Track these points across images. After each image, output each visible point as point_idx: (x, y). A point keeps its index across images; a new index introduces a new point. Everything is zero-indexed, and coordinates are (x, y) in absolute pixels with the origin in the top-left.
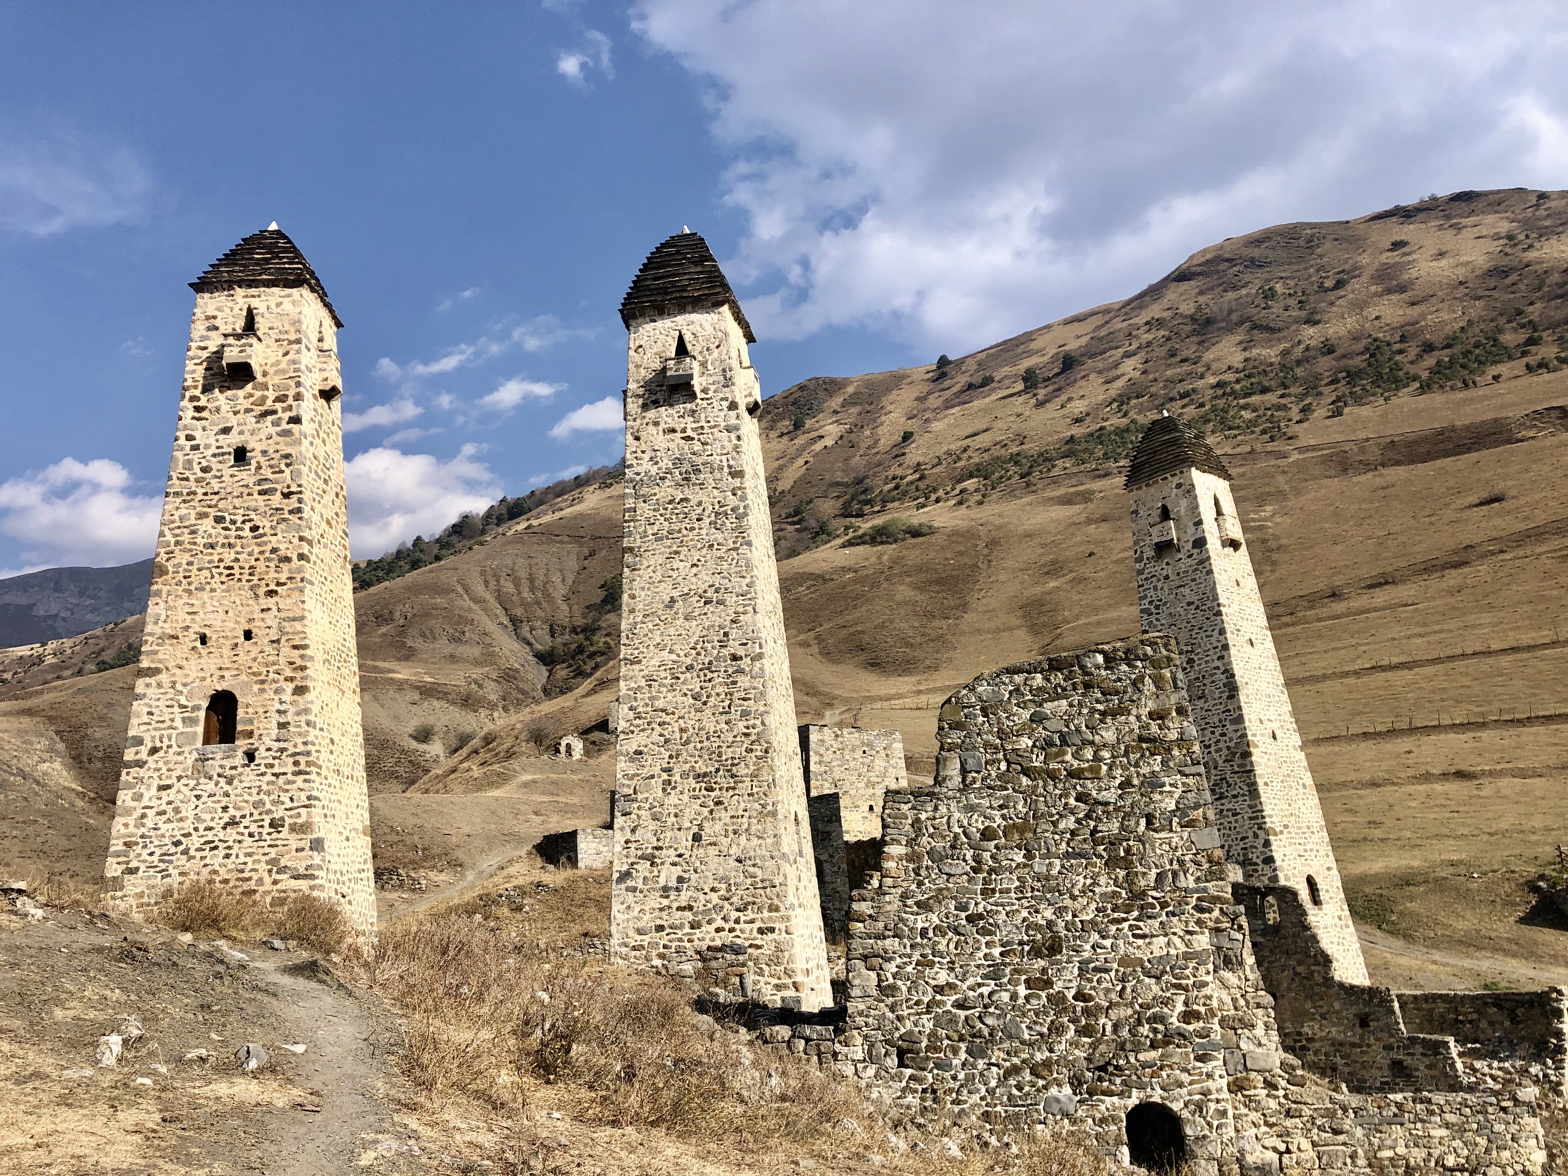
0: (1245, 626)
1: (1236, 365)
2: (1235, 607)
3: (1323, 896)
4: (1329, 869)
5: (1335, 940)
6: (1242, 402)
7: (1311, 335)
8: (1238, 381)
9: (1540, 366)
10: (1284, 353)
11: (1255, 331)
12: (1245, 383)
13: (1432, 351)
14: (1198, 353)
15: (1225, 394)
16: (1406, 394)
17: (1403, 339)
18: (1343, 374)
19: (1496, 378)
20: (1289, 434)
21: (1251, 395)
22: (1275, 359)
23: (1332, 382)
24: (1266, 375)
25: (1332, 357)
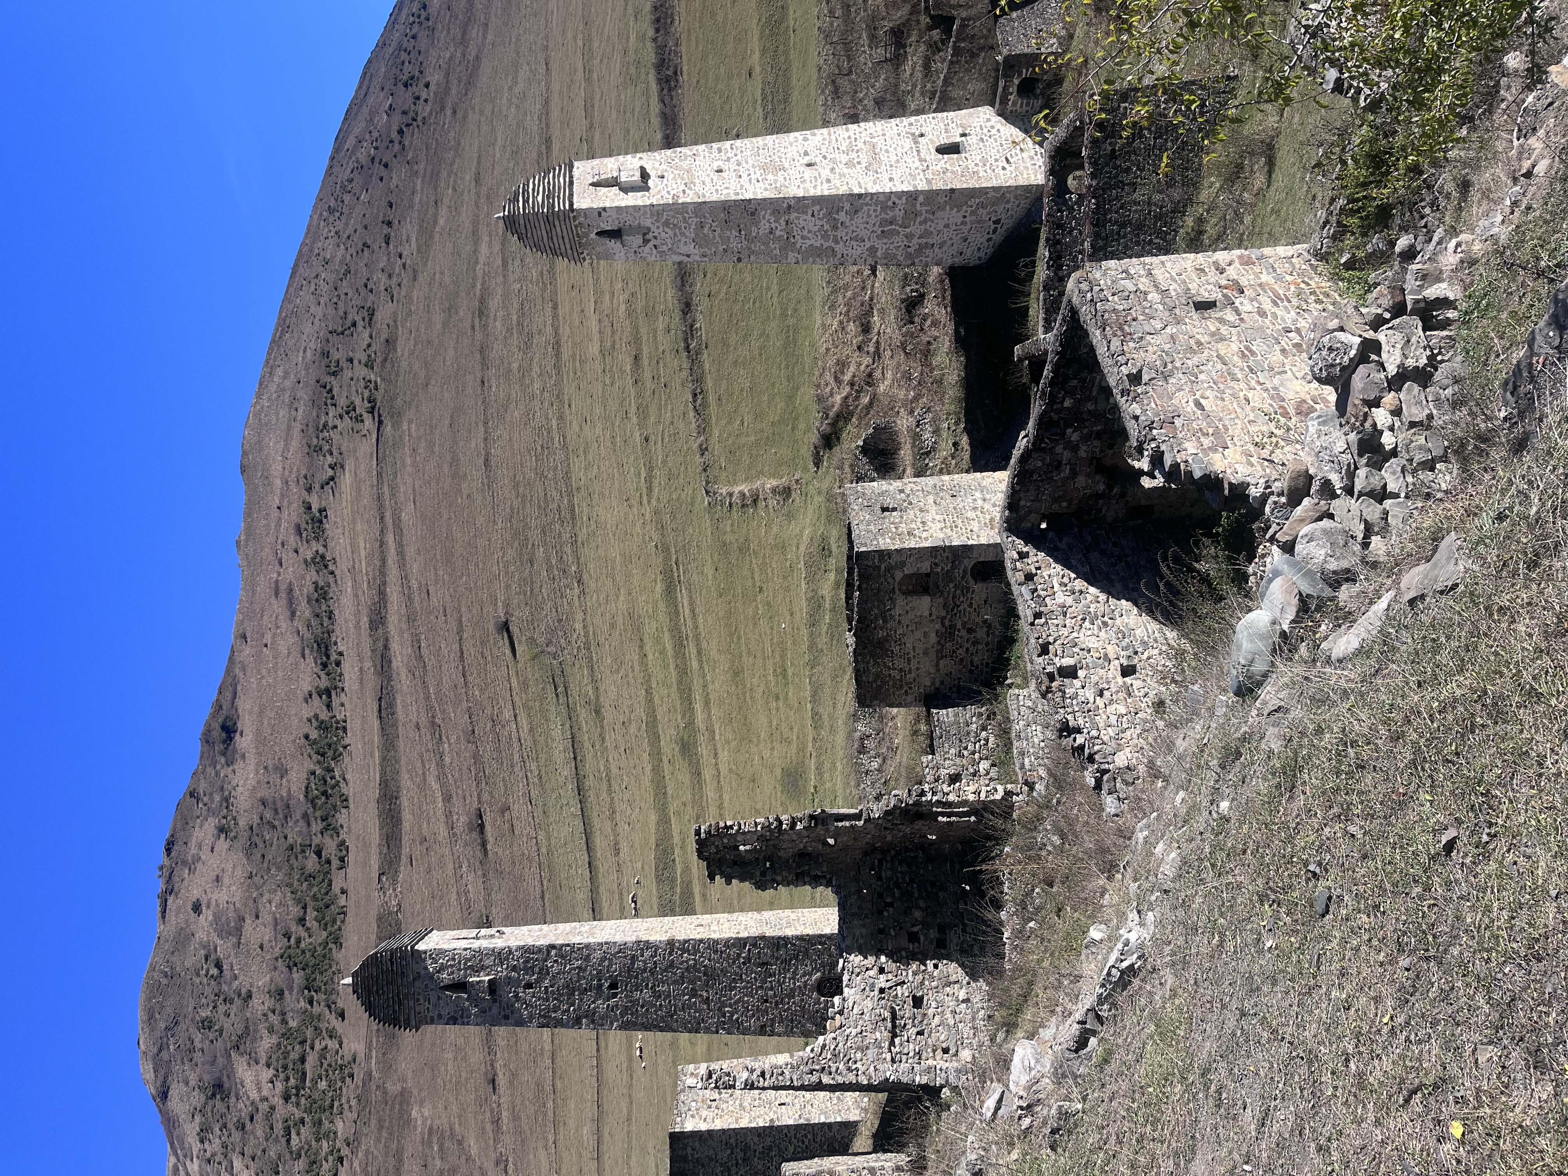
1: (270, 1076)
6: (308, 1084)
7: (260, 1004)
8: (287, 1079)
9: (342, 860)
10: (271, 1030)
11: (242, 1047)
12: (291, 1074)
13: (304, 919)
14: (248, 1103)
15: (297, 1095)
16: (338, 955)
17: (287, 936)
18: (306, 992)
19: (343, 892)
20: (350, 1059)
21: (304, 1074)
22: (274, 1039)
23: (311, 1002)
24: (288, 1053)
25: (286, 992)
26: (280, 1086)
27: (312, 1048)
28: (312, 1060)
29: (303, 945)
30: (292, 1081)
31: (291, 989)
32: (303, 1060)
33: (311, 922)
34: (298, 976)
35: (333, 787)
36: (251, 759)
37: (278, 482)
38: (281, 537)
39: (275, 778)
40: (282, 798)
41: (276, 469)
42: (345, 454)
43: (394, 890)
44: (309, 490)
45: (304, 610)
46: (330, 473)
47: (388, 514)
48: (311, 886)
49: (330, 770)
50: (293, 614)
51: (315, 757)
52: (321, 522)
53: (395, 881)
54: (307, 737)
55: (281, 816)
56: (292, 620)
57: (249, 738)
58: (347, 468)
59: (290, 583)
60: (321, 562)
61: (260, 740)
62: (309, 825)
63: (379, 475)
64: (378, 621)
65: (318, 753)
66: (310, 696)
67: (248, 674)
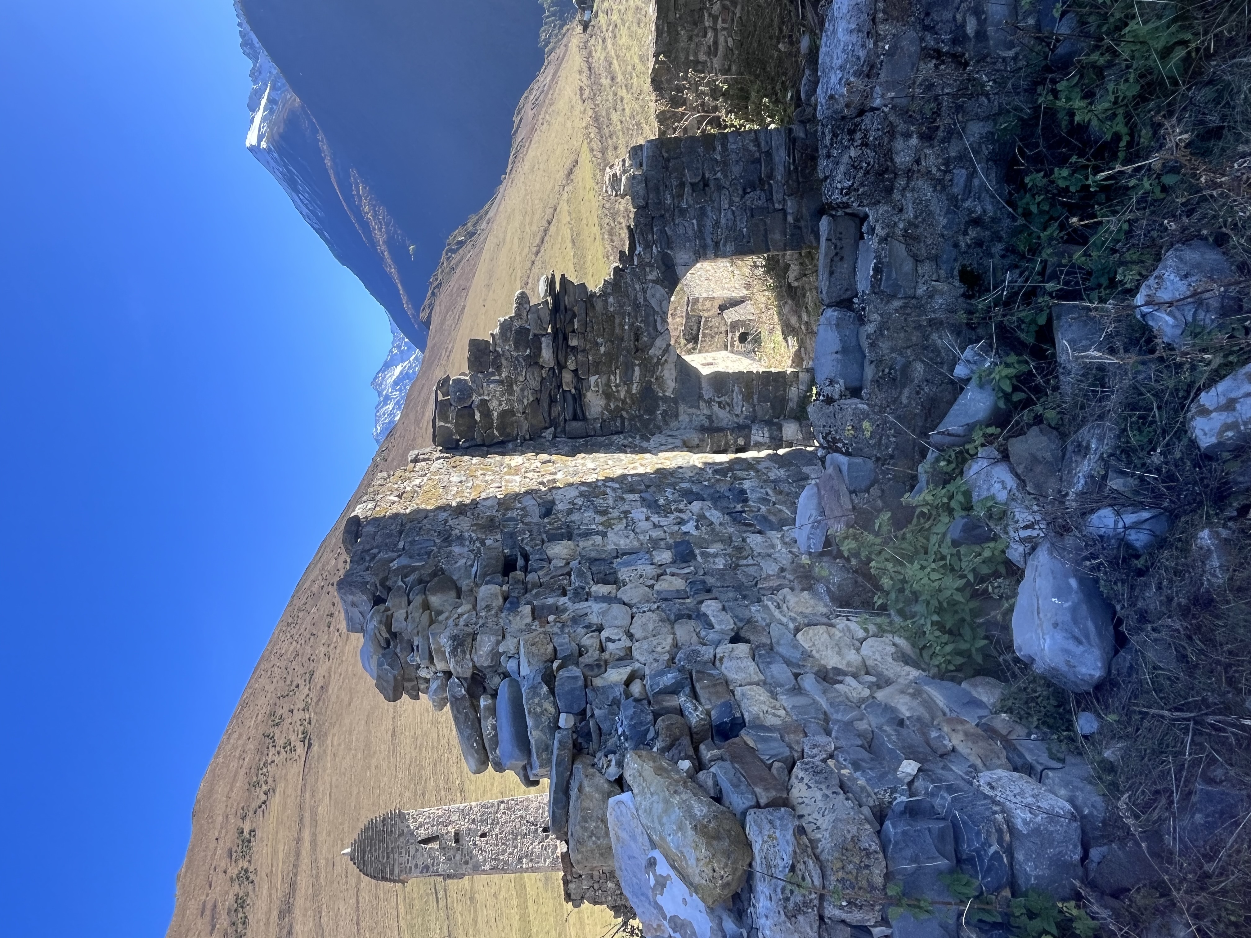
37: (220, 819)
38: (214, 863)
41: (220, 810)
42: (278, 780)
44: (244, 818)
46: (264, 797)
47: (307, 815)
50: (214, 927)
52: (249, 841)
56: (211, 934)
58: (278, 790)
59: (216, 900)
60: (245, 876)
63: (304, 786)
64: (286, 910)
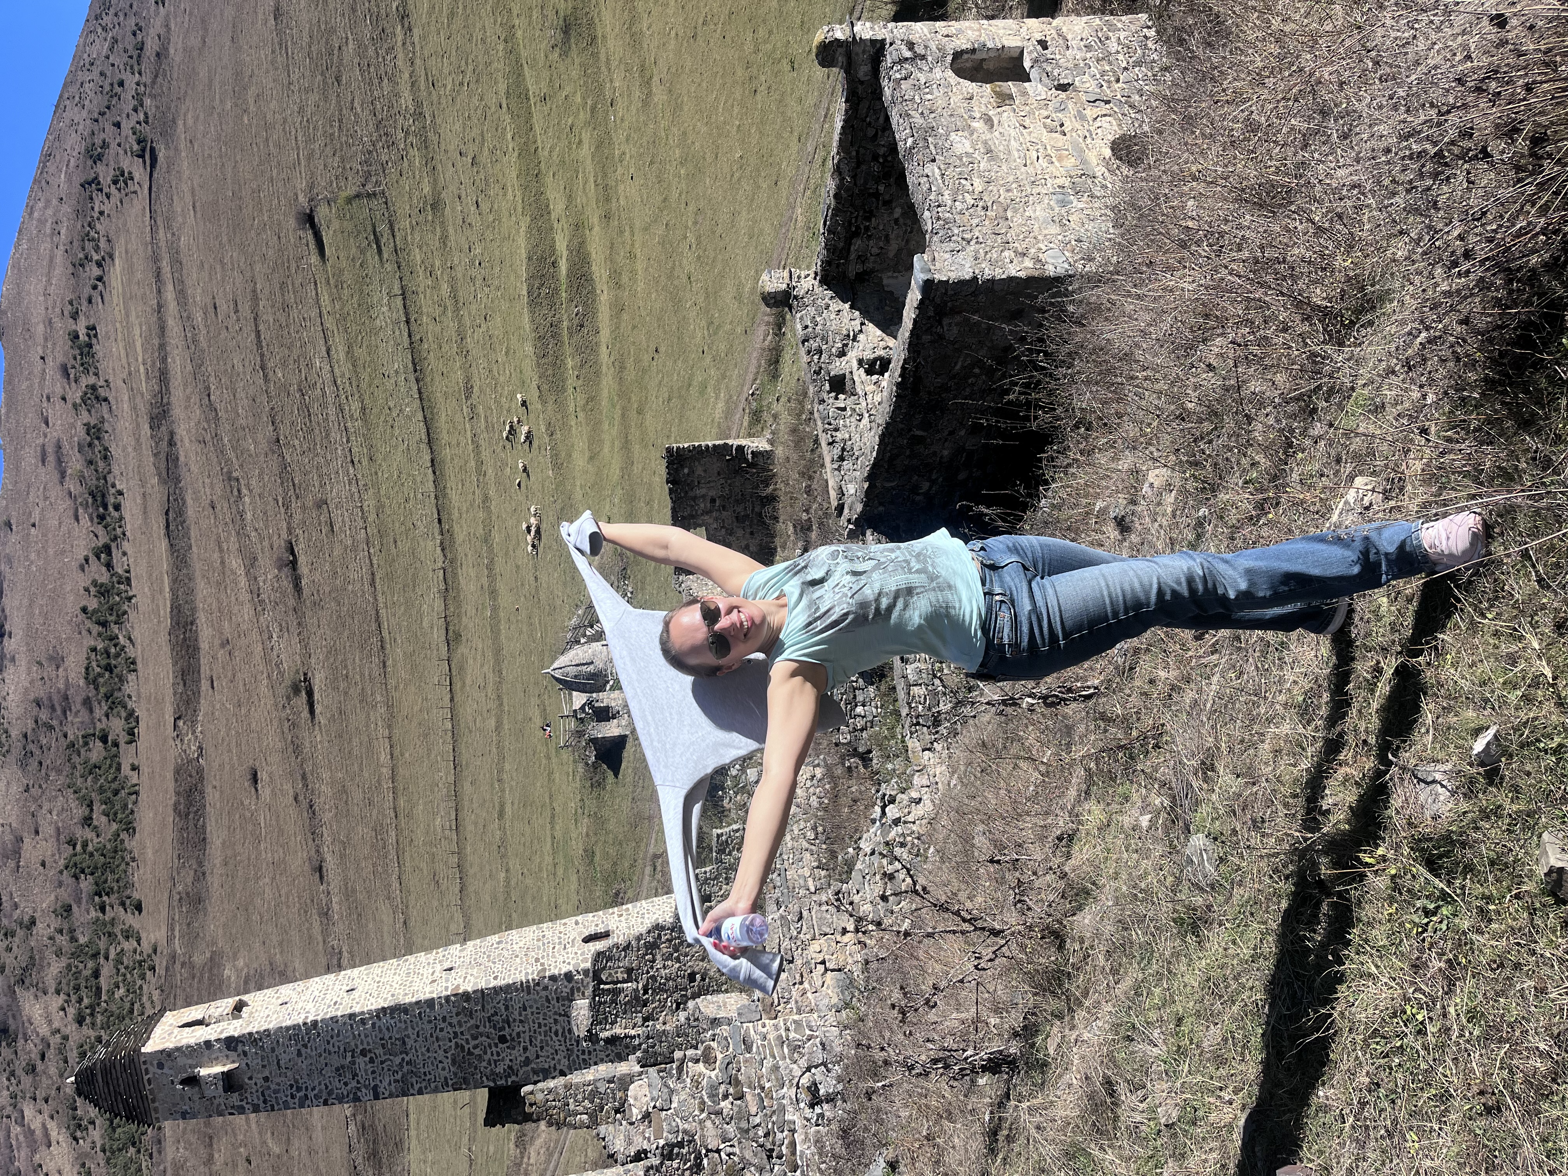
0: (331, 997)
1: (61, 1003)
2: (310, 1006)
3: (601, 929)
4: (577, 923)
5: (639, 920)
6: (103, 998)
7: (45, 927)
8: (80, 1001)
9: (131, 733)
10: (59, 953)
11: (27, 982)
12: (84, 993)
13: (91, 818)
14: (37, 1041)
15: (92, 1014)
16: (131, 844)
17: (72, 843)
18: (97, 898)
19: (134, 768)
20: (150, 951)
21: (99, 989)
22: (64, 962)
23: (103, 909)
24: (80, 972)
25: (75, 908)
26: (72, 1011)
27: (107, 958)
28: (107, 970)
29: (90, 848)
30: (86, 1001)
31: (79, 901)
32: (96, 974)
33: (99, 819)
34: (86, 884)
35: (117, 655)
36: (22, 661)
37: (40, 329)
38: (46, 391)
39: (49, 670)
40: (59, 692)
41: (38, 316)
42: (114, 236)
43: (194, 732)
44: (75, 316)
45: (75, 463)
46: (98, 272)
47: (165, 262)
48: (95, 780)
49: (113, 638)
50: (63, 475)
51: (96, 629)
52: (90, 346)
53: (194, 722)
54: (84, 610)
55: (59, 712)
56: (62, 483)
57: (19, 637)
58: (116, 250)
59: (59, 440)
60: (93, 395)
61: (31, 633)
62: (91, 711)
63: (153, 223)
64: (160, 416)
65: (99, 623)
66: (87, 560)
67: (15, 564)
